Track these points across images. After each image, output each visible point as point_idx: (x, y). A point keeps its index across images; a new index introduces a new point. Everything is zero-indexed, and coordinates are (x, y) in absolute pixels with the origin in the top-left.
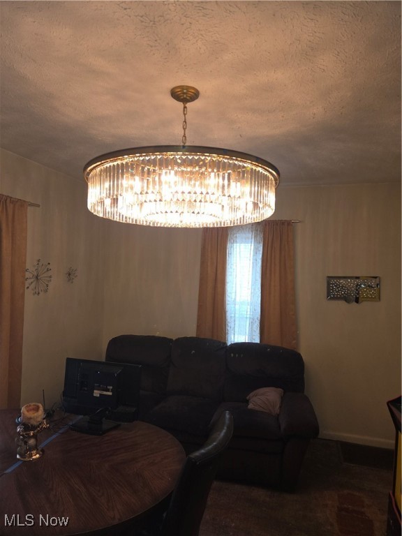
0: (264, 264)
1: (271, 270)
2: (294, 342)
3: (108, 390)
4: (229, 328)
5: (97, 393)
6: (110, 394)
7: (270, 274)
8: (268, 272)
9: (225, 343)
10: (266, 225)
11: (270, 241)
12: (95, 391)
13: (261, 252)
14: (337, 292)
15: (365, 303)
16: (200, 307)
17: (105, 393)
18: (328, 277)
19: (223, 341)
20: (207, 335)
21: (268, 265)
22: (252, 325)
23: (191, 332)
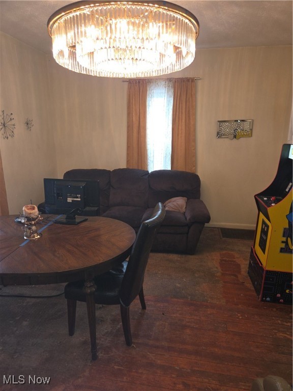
0: (174, 113)
1: (179, 118)
2: (194, 168)
3: (77, 198)
4: (149, 161)
5: (70, 200)
6: (79, 199)
7: (179, 121)
8: (177, 119)
9: (148, 171)
10: (175, 82)
11: (179, 94)
12: (68, 199)
13: (172, 104)
14: (224, 132)
15: (242, 139)
16: (128, 147)
17: (75, 199)
18: (219, 121)
19: (146, 170)
20: (134, 166)
21: (177, 113)
22: (166, 159)
23: (123, 165)
